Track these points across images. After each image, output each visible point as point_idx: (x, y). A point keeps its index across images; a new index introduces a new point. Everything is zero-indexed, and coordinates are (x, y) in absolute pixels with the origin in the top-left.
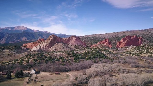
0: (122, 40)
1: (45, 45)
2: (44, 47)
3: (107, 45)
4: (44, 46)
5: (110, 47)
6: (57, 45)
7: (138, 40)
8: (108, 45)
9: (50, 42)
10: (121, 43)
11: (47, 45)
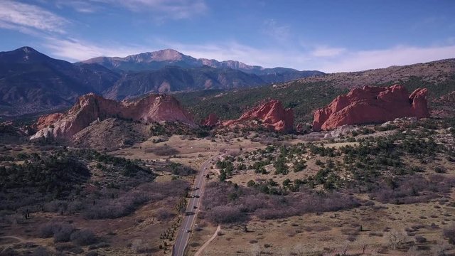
0: (334, 105)
1: (65, 123)
2: (63, 131)
3: (269, 121)
4: (62, 125)
5: (277, 128)
6: (97, 123)
7: (411, 101)
8: (273, 120)
9: (78, 116)
10: (329, 115)
11: (69, 124)
